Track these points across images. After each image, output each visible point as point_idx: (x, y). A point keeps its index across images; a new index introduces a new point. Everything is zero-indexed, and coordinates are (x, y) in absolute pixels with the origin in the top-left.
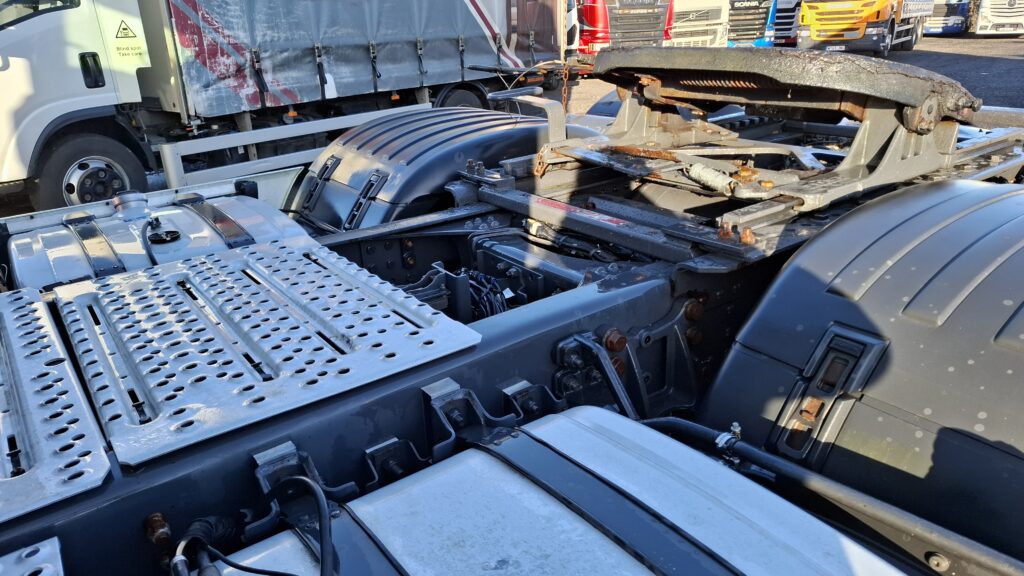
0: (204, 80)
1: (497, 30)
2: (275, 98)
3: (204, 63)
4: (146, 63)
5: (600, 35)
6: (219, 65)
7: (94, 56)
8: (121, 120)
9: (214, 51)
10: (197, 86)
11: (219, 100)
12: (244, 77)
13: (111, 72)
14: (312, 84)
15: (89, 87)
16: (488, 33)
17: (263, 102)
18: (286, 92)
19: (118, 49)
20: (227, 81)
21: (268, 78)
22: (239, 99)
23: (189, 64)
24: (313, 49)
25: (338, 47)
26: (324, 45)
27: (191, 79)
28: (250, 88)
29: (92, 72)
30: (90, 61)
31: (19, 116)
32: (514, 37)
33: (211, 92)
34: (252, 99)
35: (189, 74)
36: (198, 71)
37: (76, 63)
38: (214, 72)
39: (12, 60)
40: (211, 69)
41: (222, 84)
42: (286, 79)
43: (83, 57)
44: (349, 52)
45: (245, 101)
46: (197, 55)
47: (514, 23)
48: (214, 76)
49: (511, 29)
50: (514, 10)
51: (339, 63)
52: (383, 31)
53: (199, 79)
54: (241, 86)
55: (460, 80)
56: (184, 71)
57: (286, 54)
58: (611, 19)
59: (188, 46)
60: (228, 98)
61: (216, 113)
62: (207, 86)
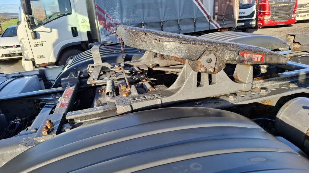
0: (106, 34)
1: (209, 14)
3: (106, 29)
4: (89, 29)
5: (266, 14)
6: (111, 30)
7: (75, 28)
8: (82, 46)
9: (109, 25)
10: (104, 36)
13: (80, 32)
15: (74, 36)
16: (205, 16)
19: (82, 26)
20: (113, 34)
22: (117, 40)
23: (102, 30)
24: (141, 24)
25: (150, 23)
26: (145, 22)
27: (102, 34)
29: (75, 32)
30: (74, 29)
31: (54, 45)
32: (216, 16)
35: (101, 32)
36: (104, 31)
37: (70, 30)
38: (109, 31)
39: (53, 30)
40: (108, 31)
41: (112, 35)
43: (72, 28)
44: (154, 24)
45: (118, 40)
46: (104, 27)
47: (217, 12)
48: (109, 33)
49: (215, 14)
50: (217, 8)
51: (150, 28)
52: (166, 17)
53: (104, 34)
55: (194, 31)
56: (100, 31)
58: (271, 8)
59: (101, 24)
60: (113, 39)
62: (107, 36)
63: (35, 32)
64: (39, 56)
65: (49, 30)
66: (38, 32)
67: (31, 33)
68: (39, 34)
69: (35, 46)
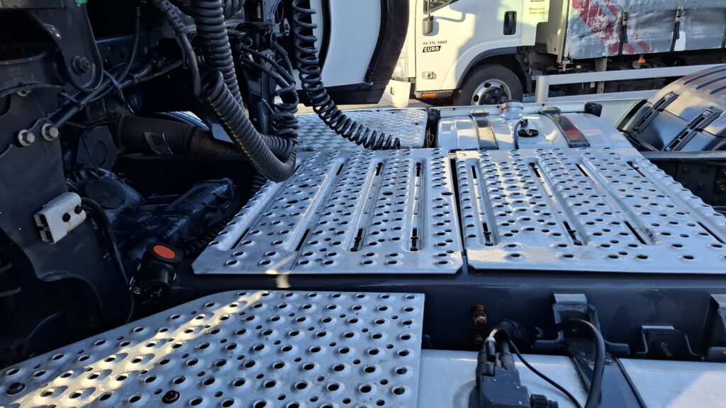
0: (581, 32)
2: (631, 48)
3: (585, 20)
4: (545, 18)
6: (596, 22)
7: (514, 13)
8: (518, 58)
9: (595, 11)
10: (575, 36)
11: (588, 47)
12: (612, 31)
13: (522, 25)
14: (666, 39)
15: (505, 34)
17: (621, 50)
18: (642, 44)
19: (530, 9)
20: (598, 34)
21: (630, 33)
22: (602, 47)
23: (574, 21)
24: (675, 11)
25: (698, 10)
26: (686, 7)
27: (573, 31)
28: (614, 39)
29: (510, 24)
30: (510, 17)
31: (461, 50)
33: (583, 41)
34: (612, 48)
35: (572, 27)
36: (579, 26)
37: (502, 18)
38: (590, 26)
39: (468, 15)
40: (589, 24)
41: (593, 36)
42: (644, 34)
43: (507, 14)
44: (707, 13)
45: (607, 49)
46: (582, 14)
48: (589, 30)
51: (695, 23)
53: (578, 31)
54: (607, 38)
56: (569, 25)
57: (650, 15)
59: (577, 8)
60: (595, 46)
61: (583, 57)
62: (582, 37)
63: (432, 18)
64: (427, 75)
65: (458, 15)
66: (438, 20)
67: (425, 20)
68: (438, 23)
69: (424, 51)
